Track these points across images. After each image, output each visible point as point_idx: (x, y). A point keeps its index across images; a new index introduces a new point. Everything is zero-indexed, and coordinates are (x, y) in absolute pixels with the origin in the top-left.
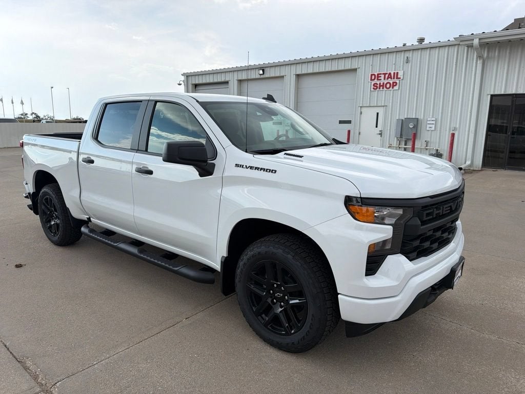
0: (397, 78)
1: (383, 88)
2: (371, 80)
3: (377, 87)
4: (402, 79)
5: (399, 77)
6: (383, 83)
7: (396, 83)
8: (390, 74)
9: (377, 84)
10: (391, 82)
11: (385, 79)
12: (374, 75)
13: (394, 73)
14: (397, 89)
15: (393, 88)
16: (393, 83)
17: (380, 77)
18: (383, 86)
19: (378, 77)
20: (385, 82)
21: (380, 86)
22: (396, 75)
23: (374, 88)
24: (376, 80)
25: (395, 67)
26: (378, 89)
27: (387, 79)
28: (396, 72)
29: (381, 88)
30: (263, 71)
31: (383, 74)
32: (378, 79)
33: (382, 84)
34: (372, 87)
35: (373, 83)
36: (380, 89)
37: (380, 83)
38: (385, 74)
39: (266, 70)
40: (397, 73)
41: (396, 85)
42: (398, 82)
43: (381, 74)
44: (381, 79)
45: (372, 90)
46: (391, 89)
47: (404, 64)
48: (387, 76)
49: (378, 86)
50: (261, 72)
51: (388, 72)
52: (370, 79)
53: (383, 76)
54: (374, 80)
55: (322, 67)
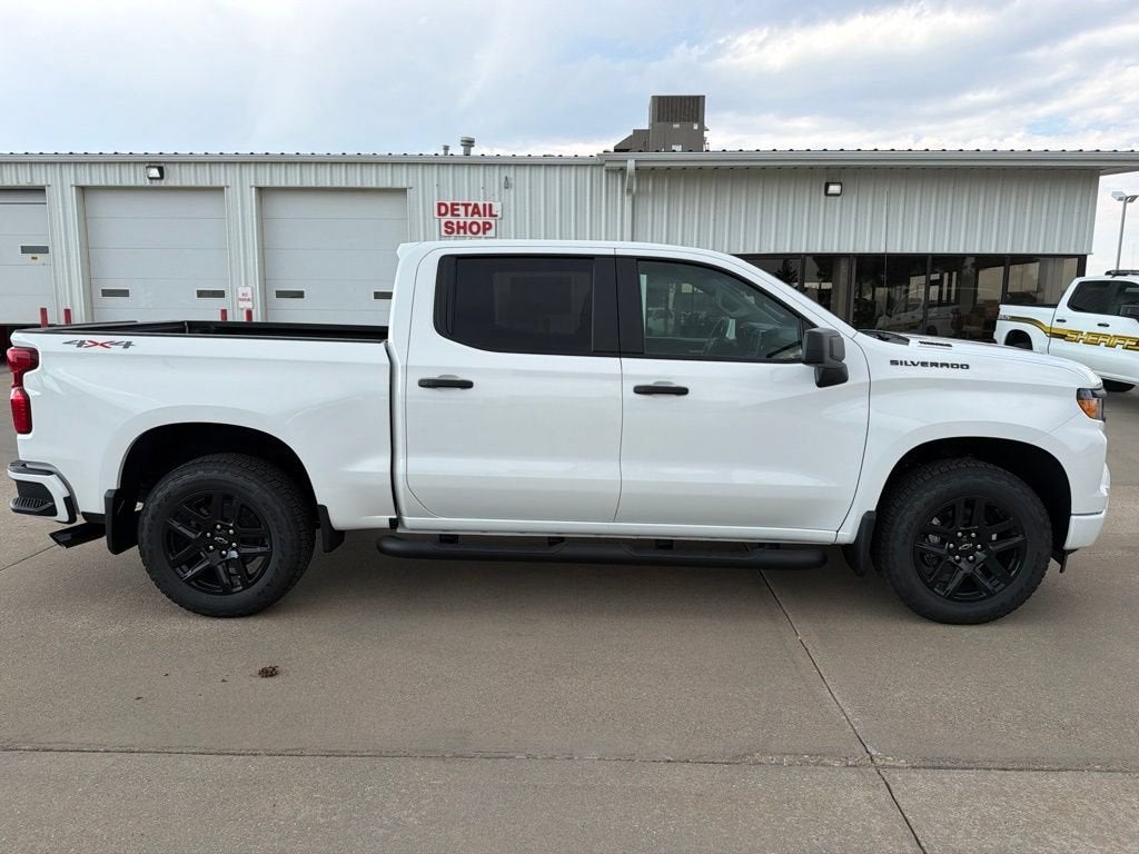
0: (491, 215)
1: (465, 233)
2: (440, 214)
3: (453, 229)
4: (501, 219)
5: (494, 213)
6: (465, 223)
7: (490, 224)
8: (476, 206)
9: (452, 223)
10: (481, 222)
11: (466, 215)
12: (445, 205)
13: (484, 205)
14: (493, 235)
15: (484, 233)
16: (485, 223)
17: (458, 210)
18: (464, 228)
19: (453, 210)
20: (469, 221)
21: (459, 227)
22: (488, 210)
23: (446, 231)
24: (449, 215)
25: (485, 193)
26: (455, 234)
27: (472, 215)
28: (487, 203)
29: (462, 231)
30: (161, 170)
31: (463, 205)
32: (453, 215)
33: (462, 224)
34: (443, 228)
35: (443, 221)
36: (458, 233)
37: (458, 223)
38: (466, 206)
39: (167, 169)
40: (490, 206)
41: (490, 228)
42: (493, 222)
43: (458, 204)
44: (458, 215)
45: (443, 234)
46: (481, 234)
47: (500, 189)
48: (470, 209)
49: (455, 227)
50: (155, 173)
51: (473, 203)
52: (436, 212)
53: (462, 209)
54: (446, 214)
55: (325, 178)
